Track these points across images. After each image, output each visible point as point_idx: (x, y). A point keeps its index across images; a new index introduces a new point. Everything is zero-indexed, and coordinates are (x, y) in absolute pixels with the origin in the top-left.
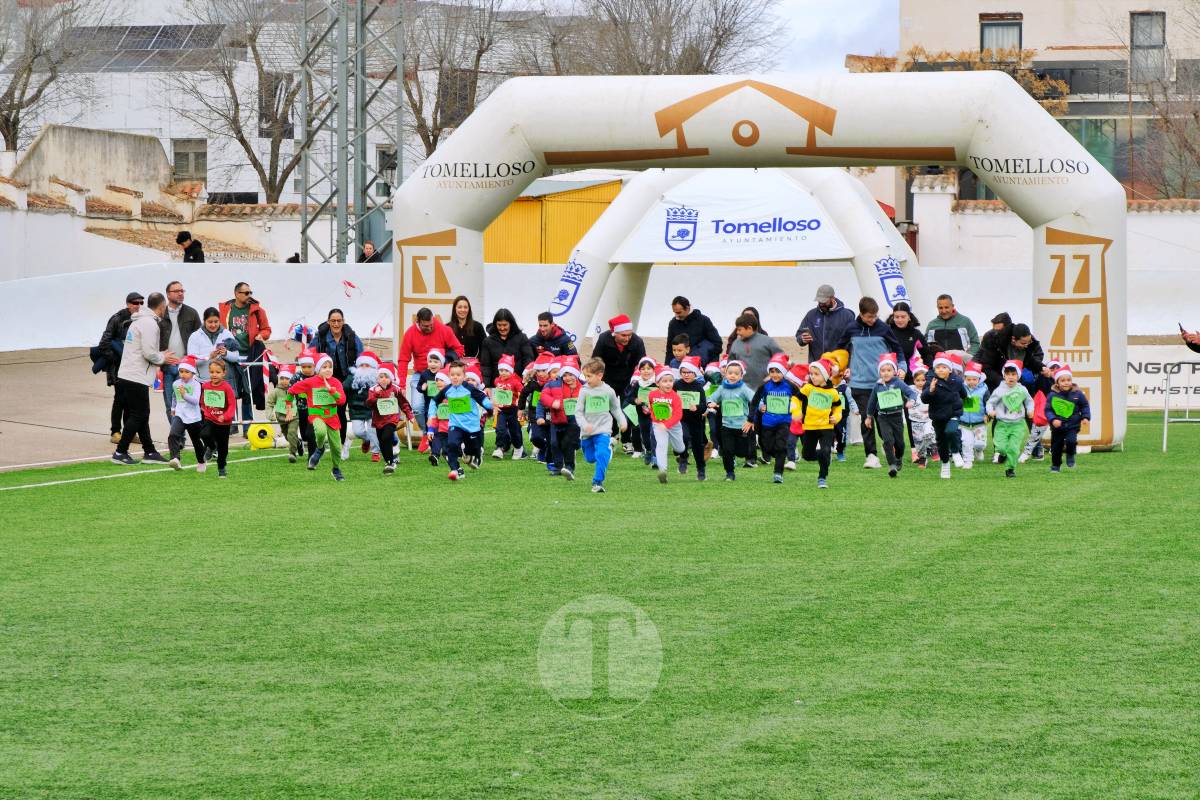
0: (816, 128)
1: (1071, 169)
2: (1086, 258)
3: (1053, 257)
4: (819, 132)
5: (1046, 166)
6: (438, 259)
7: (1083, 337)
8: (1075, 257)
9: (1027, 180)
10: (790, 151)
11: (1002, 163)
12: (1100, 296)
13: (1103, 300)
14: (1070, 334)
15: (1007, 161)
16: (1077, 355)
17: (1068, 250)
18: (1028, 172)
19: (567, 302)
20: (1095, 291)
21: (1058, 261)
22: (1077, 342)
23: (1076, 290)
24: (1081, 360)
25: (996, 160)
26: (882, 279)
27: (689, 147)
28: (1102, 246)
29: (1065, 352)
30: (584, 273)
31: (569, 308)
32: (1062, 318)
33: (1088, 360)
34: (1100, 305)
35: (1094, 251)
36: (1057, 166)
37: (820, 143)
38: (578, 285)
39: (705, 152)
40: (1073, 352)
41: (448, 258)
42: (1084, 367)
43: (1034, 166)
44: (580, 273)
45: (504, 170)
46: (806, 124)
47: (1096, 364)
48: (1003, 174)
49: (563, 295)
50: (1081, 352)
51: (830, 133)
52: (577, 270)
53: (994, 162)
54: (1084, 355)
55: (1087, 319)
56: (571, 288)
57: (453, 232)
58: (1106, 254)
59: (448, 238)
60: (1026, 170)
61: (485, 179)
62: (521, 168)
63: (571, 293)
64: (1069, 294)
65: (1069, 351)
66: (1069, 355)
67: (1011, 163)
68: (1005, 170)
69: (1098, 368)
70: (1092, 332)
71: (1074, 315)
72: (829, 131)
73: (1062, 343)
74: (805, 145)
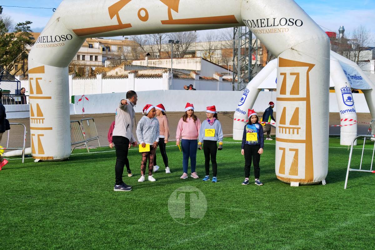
0: (171, 9)
1: (291, 24)
2: (298, 75)
3: (282, 74)
4: (173, 12)
5: (277, 22)
6: (37, 79)
7: (295, 120)
8: (292, 74)
9: (267, 31)
10: (163, 22)
11: (255, 22)
12: (305, 96)
13: (307, 99)
14: (288, 118)
15: (257, 20)
16: (291, 130)
17: (287, 70)
18: (268, 26)
19: (243, 101)
20: (302, 93)
21: (283, 76)
22: (291, 123)
23: (292, 93)
24: (293, 133)
25: (253, 20)
26: (343, 94)
27: (123, 23)
28: (307, 68)
29: (286, 128)
30: (248, 92)
31: (243, 103)
32: (285, 109)
33: (298, 133)
34: (305, 102)
35: (302, 71)
36: (283, 22)
37: (174, 18)
38: (247, 96)
39: (129, 25)
40: (289, 128)
41: (41, 79)
42: (295, 137)
43: (271, 22)
44: (247, 92)
45: (58, 39)
46: (166, 7)
47: (302, 136)
48: (256, 28)
49: (242, 99)
50: (294, 128)
51: (177, 12)
52: (247, 91)
53: (252, 22)
54: (296, 130)
55: (297, 110)
56: (244, 97)
57: (43, 67)
58: (310, 73)
59: (41, 70)
60: (266, 25)
61: (51, 43)
62: (65, 37)
63: (244, 98)
64: (288, 95)
65: (288, 128)
66: (287, 130)
67: (259, 21)
68: (257, 26)
69: (304, 138)
70: (300, 117)
71: (291, 107)
72: (177, 11)
73: (285, 124)
74: (168, 19)
